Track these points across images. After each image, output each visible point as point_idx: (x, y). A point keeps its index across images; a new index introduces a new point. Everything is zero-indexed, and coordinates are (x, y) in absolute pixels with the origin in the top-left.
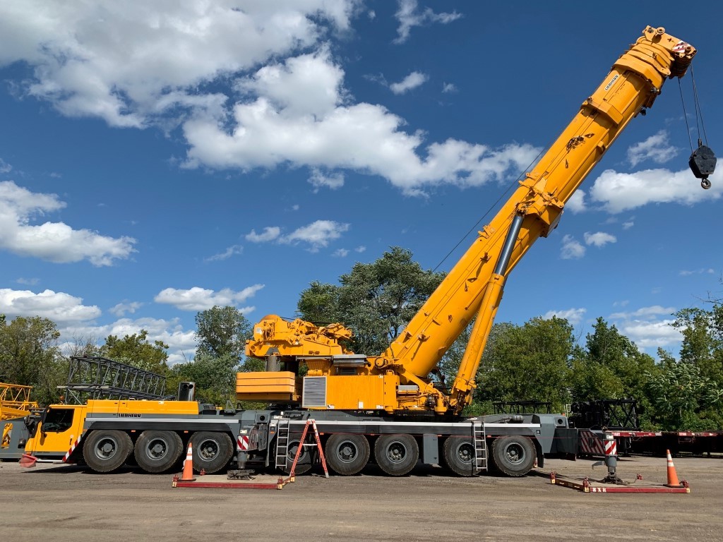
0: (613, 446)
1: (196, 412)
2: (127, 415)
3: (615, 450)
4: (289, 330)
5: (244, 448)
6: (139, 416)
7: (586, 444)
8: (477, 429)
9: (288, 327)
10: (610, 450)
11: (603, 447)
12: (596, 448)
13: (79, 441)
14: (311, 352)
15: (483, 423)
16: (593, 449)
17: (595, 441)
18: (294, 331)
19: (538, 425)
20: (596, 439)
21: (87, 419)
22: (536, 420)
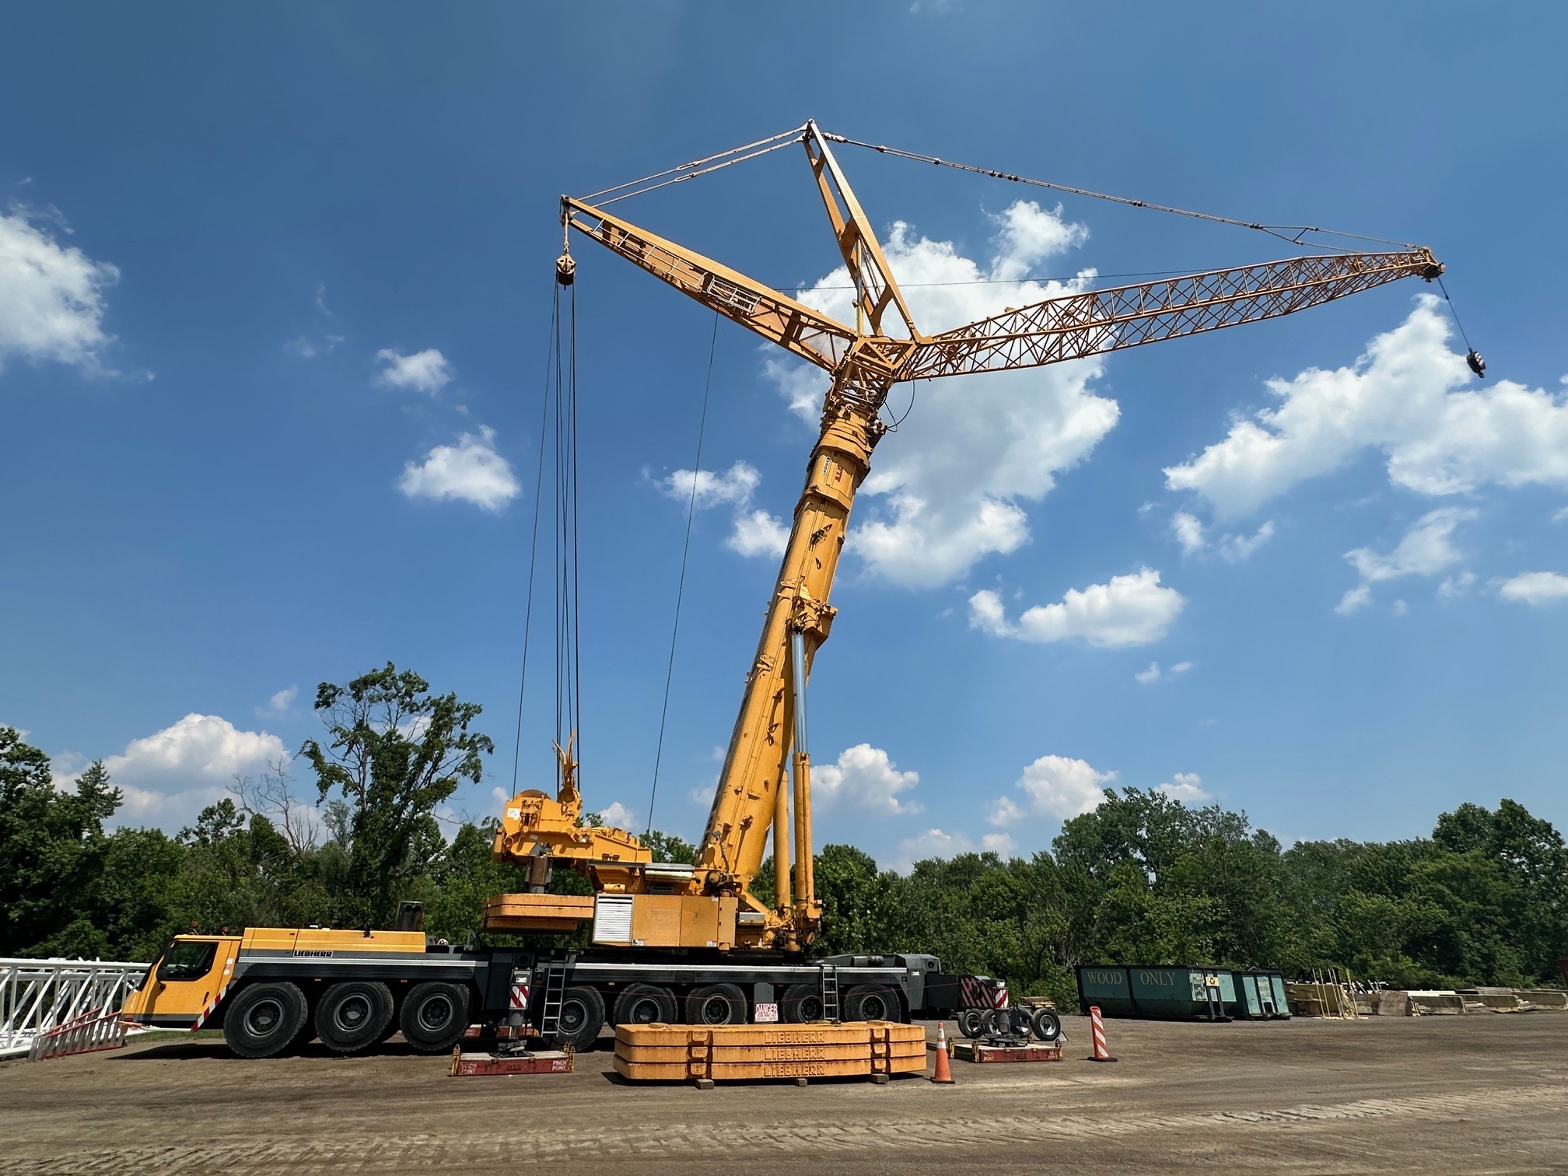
0: (1004, 996)
1: (422, 948)
2: (308, 954)
3: (1006, 1002)
4: (564, 818)
5: (520, 1005)
6: (329, 955)
7: (969, 995)
8: (827, 975)
9: (563, 813)
10: (1001, 1002)
11: (993, 998)
12: (983, 999)
13: (222, 996)
14: (605, 856)
15: (834, 967)
16: (978, 1001)
17: (981, 991)
18: (572, 820)
19: (903, 970)
20: (983, 988)
21: (242, 959)
22: (901, 963)
